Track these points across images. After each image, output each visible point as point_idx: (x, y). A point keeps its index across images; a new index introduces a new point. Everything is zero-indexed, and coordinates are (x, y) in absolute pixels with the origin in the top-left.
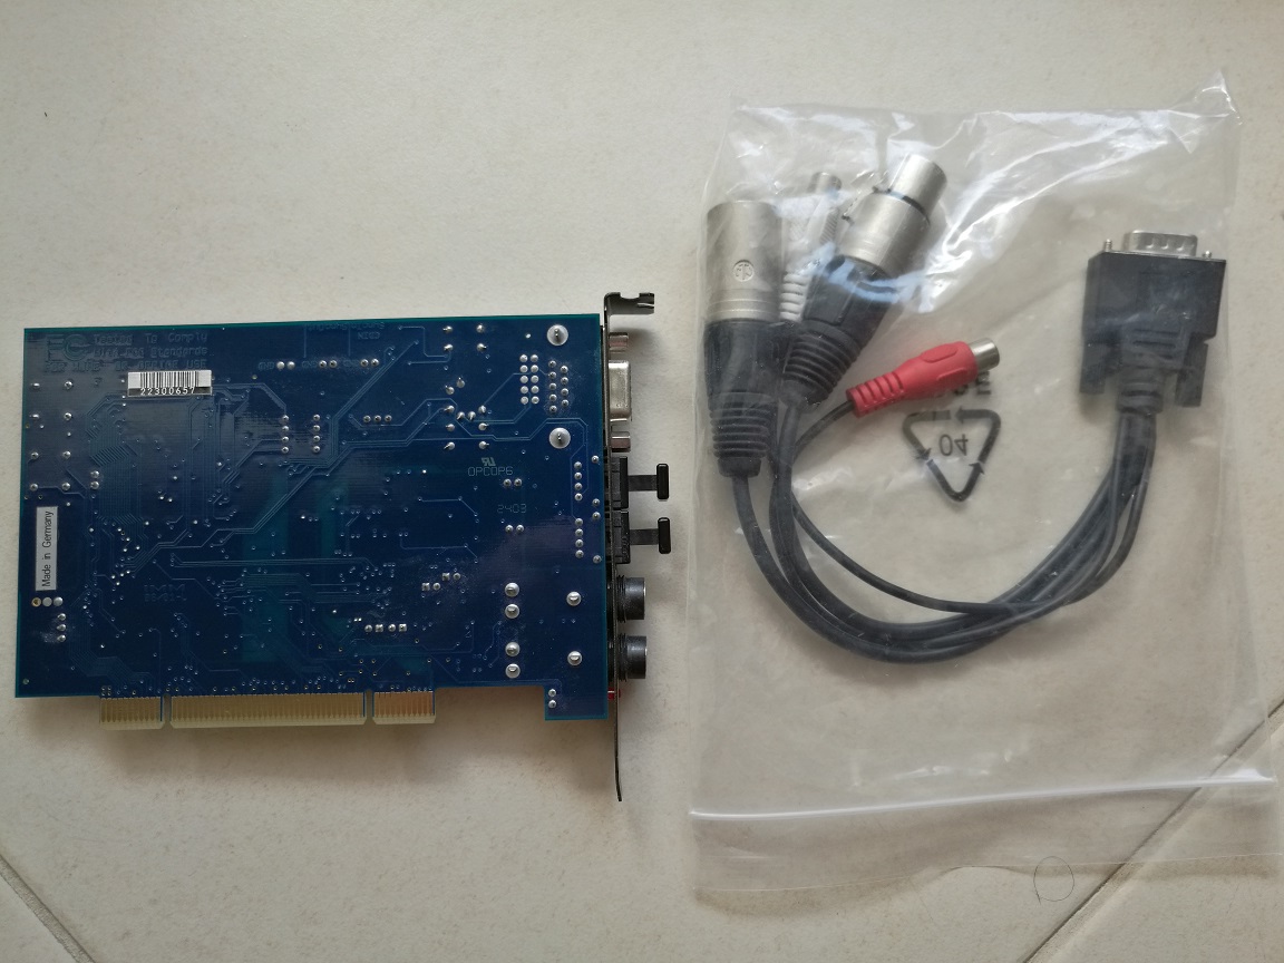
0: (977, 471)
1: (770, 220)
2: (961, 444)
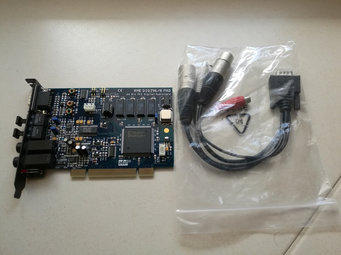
0: (246, 127)
1: (193, 68)
2: (241, 121)
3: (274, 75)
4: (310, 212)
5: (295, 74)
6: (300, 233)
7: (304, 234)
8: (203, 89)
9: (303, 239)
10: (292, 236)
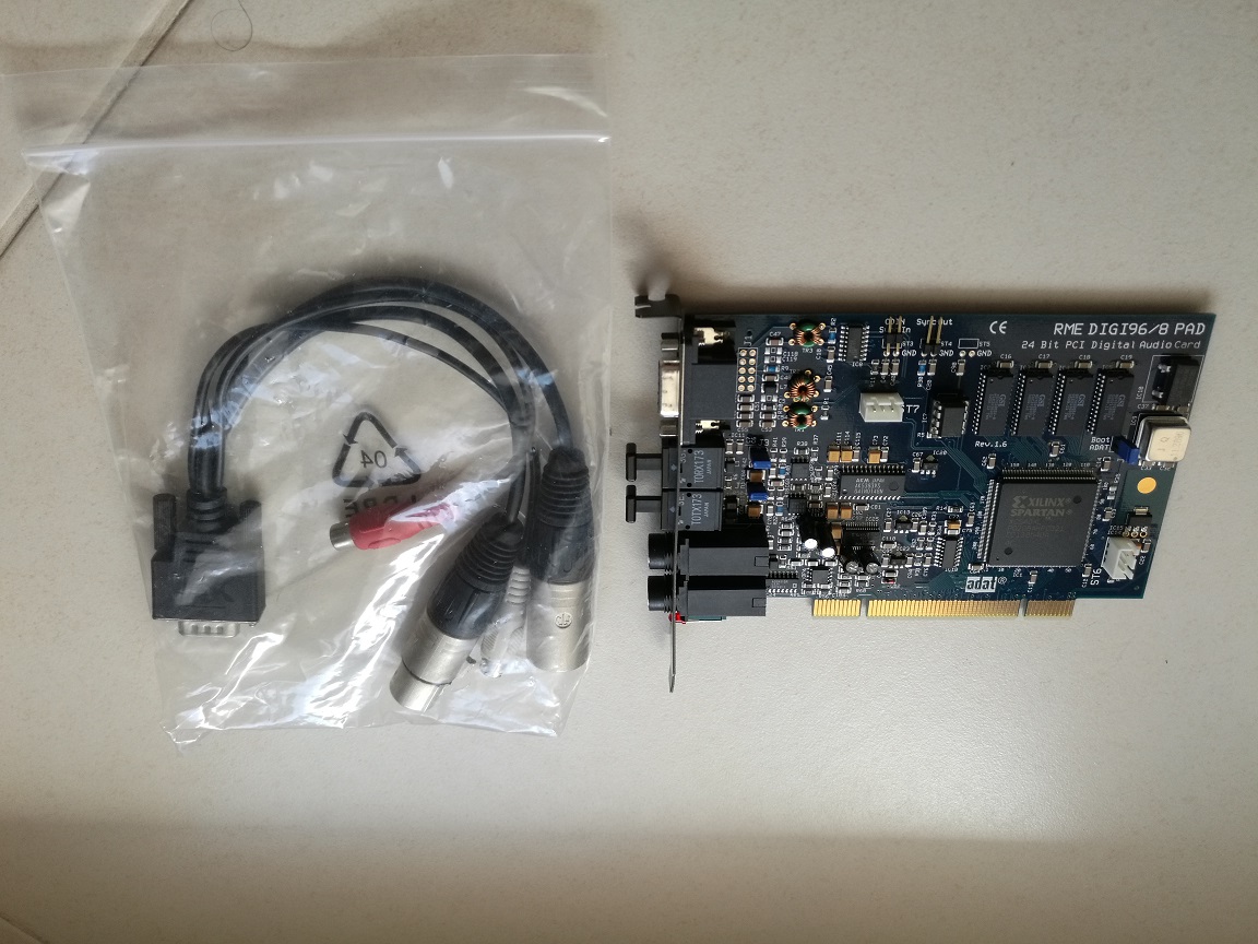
0: (350, 437)
1: (537, 656)
2: (367, 460)
3: (244, 625)
4: (120, 121)
5: (171, 625)
6: (159, 45)
7: (144, 40)
8: (503, 579)
9: (147, 23)
10: (184, 34)
